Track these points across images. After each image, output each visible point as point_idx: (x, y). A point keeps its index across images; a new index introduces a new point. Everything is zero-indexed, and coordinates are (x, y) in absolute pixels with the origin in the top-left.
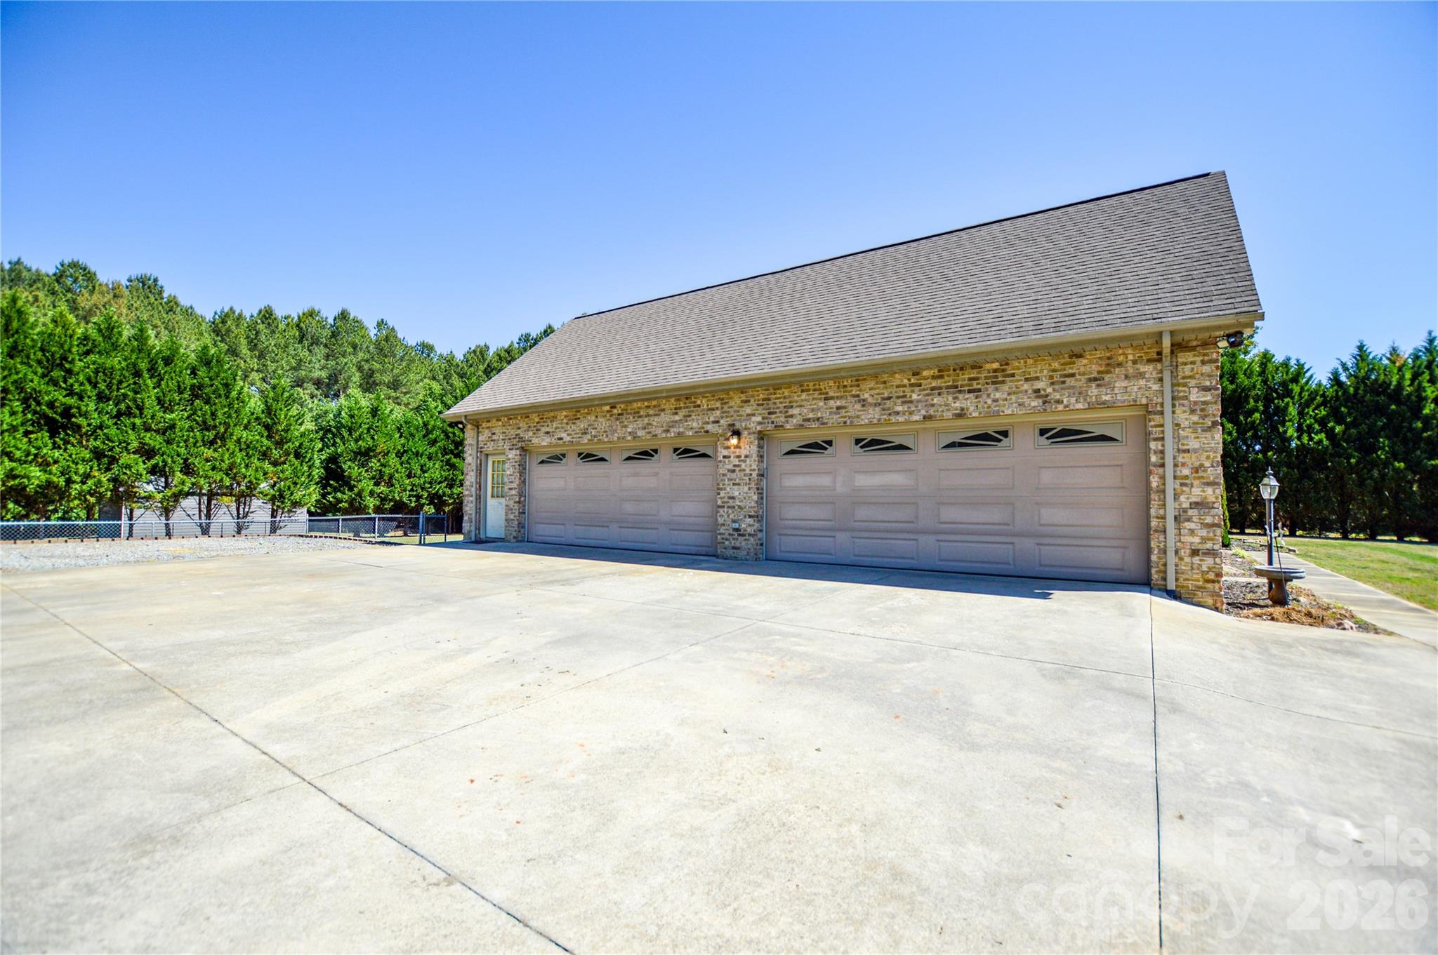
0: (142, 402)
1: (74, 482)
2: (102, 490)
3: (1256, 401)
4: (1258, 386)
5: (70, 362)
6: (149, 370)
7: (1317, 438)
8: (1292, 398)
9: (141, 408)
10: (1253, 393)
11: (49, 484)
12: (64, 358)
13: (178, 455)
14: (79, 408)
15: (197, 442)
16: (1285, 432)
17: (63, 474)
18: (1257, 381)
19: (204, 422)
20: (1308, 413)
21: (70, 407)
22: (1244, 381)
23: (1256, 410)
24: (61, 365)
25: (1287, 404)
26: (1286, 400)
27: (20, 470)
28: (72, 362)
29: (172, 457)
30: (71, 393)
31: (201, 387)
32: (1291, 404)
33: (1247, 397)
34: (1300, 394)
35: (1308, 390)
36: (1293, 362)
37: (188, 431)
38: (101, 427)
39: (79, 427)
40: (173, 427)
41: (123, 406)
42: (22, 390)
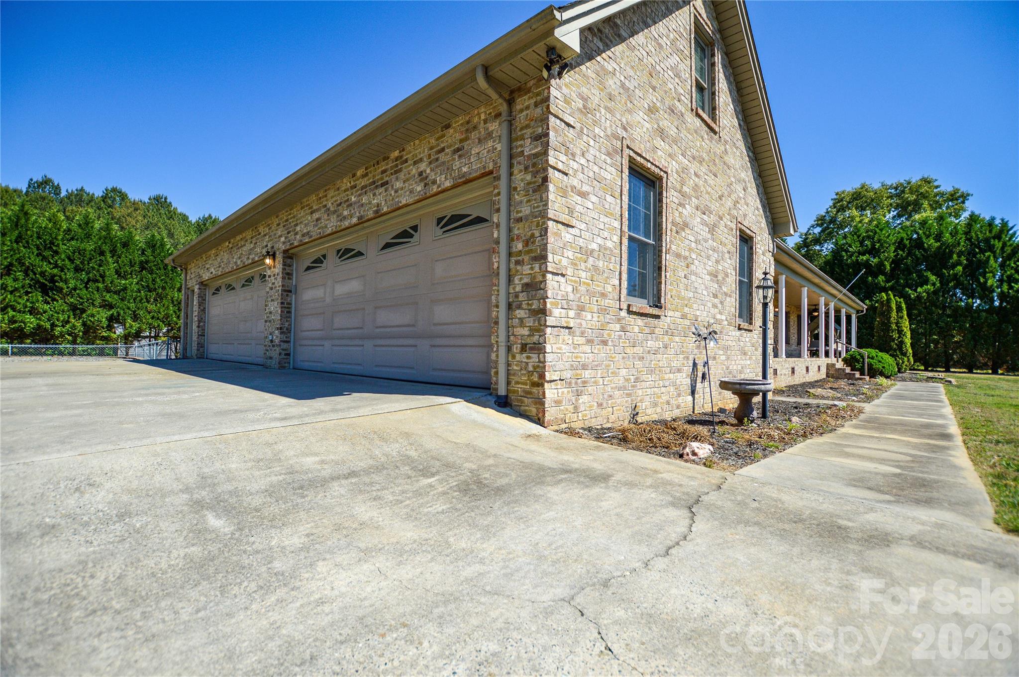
0: (104, 272)
1: (57, 326)
2: (76, 331)
3: (959, 256)
4: (962, 244)
5: (56, 246)
6: (111, 251)
7: (1016, 286)
8: (994, 253)
9: (103, 276)
10: (958, 249)
11: (39, 327)
12: (52, 243)
13: (129, 308)
14: (60, 277)
15: (142, 299)
16: (986, 282)
17: (49, 320)
18: (961, 238)
19: (148, 286)
20: (1009, 265)
21: (55, 276)
22: (948, 239)
23: (959, 263)
24: (50, 248)
25: (989, 257)
26: (987, 254)
27: (19, 317)
28: (58, 246)
29: (124, 310)
30: (56, 266)
31: (147, 262)
32: (992, 258)
33: (951, 253)
34: (1003, 248)
35: (1011, 245)
36: (998, 222)
37: (136, 292)
38: (75, 289)
39: (62, 289)
40: (125, 289)
41: (91, 275)
42: (23, 264)
